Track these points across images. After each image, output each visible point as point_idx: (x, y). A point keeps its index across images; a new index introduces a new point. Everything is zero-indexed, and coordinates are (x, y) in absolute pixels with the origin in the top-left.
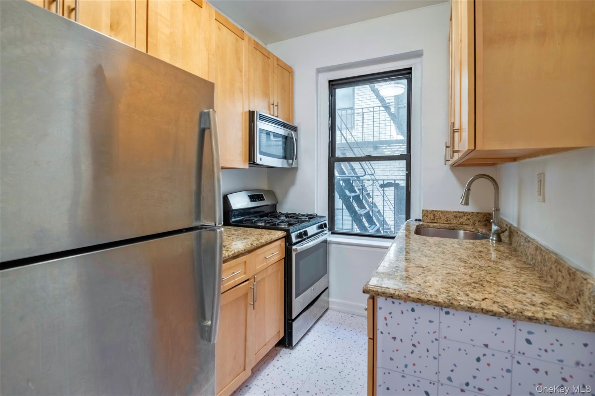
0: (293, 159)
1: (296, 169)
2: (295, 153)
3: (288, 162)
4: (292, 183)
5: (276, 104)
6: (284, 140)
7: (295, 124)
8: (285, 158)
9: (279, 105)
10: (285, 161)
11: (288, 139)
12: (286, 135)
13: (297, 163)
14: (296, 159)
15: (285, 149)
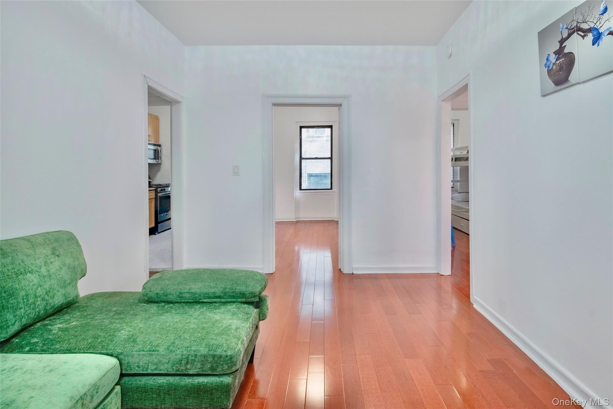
0: (159, 159)
1: (160, 164)
2: (160, 156)
3: (156, 161)
4: (159, 170)
5: (150, 135)
6: (154, 151)
7: (160, 144)
8: (155, 159)
9: (152, 136)
10: (155, 160)
11: (156, 151)
12: (155, 149)
13: (161, 161)
14: (160, 159)
15: (155, 156)
